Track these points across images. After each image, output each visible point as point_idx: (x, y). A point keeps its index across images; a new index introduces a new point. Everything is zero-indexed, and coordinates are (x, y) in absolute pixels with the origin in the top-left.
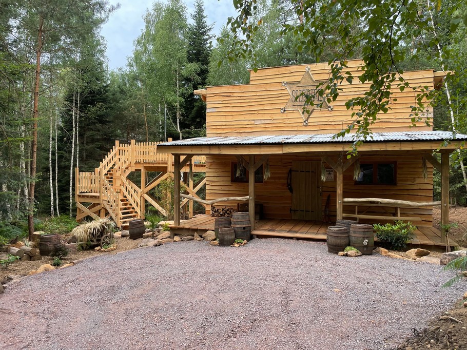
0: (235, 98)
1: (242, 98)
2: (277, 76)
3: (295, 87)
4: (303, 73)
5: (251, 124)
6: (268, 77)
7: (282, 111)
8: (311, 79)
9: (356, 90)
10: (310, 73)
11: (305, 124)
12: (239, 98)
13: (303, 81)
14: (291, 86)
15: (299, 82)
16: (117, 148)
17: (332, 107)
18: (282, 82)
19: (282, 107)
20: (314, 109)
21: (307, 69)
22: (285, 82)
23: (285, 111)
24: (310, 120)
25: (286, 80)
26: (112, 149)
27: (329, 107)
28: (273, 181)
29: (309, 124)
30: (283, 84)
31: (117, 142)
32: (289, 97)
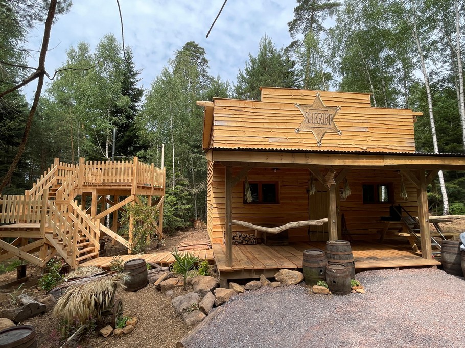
0: (247, 113)
1: (255, 114)
2: (291, 97)
3: (307, 109)
4: (315, 98)
5: (265, 142)
6: (281, 97)
7: (297, 131)
8: (322, 104)
9: (359, 118)
10: (321, 99)
11: (319, 145)
12: (252, 114)
13: (315, 105)
14: (304, 108)
15: (311, 105)
16: (56, 167)
17: (341, 132)
18: (295, 103)
19: (296, 128)
20: (326, 132)
21: (317, 94)
22: (298, 104)
23: (299, 131)
24: (323, 142)
25: (299, 102)
26: (50, 167)
27: (339, 131)
28: (290, 201)
29: (322, 145)
30: (296, 106)
31: (56, 160)
32: (302, 118)
